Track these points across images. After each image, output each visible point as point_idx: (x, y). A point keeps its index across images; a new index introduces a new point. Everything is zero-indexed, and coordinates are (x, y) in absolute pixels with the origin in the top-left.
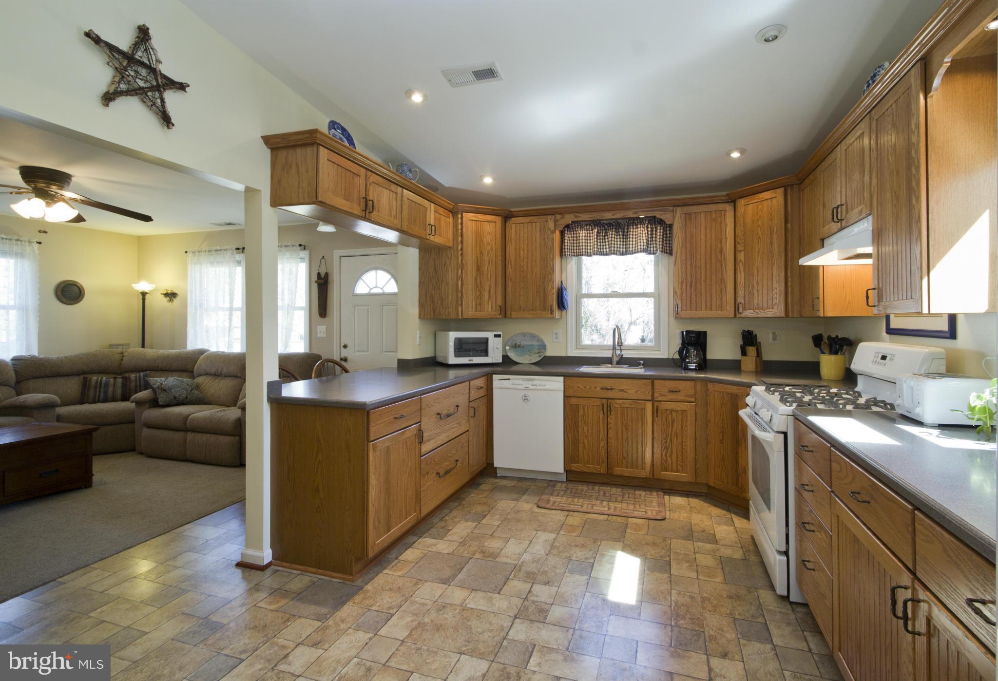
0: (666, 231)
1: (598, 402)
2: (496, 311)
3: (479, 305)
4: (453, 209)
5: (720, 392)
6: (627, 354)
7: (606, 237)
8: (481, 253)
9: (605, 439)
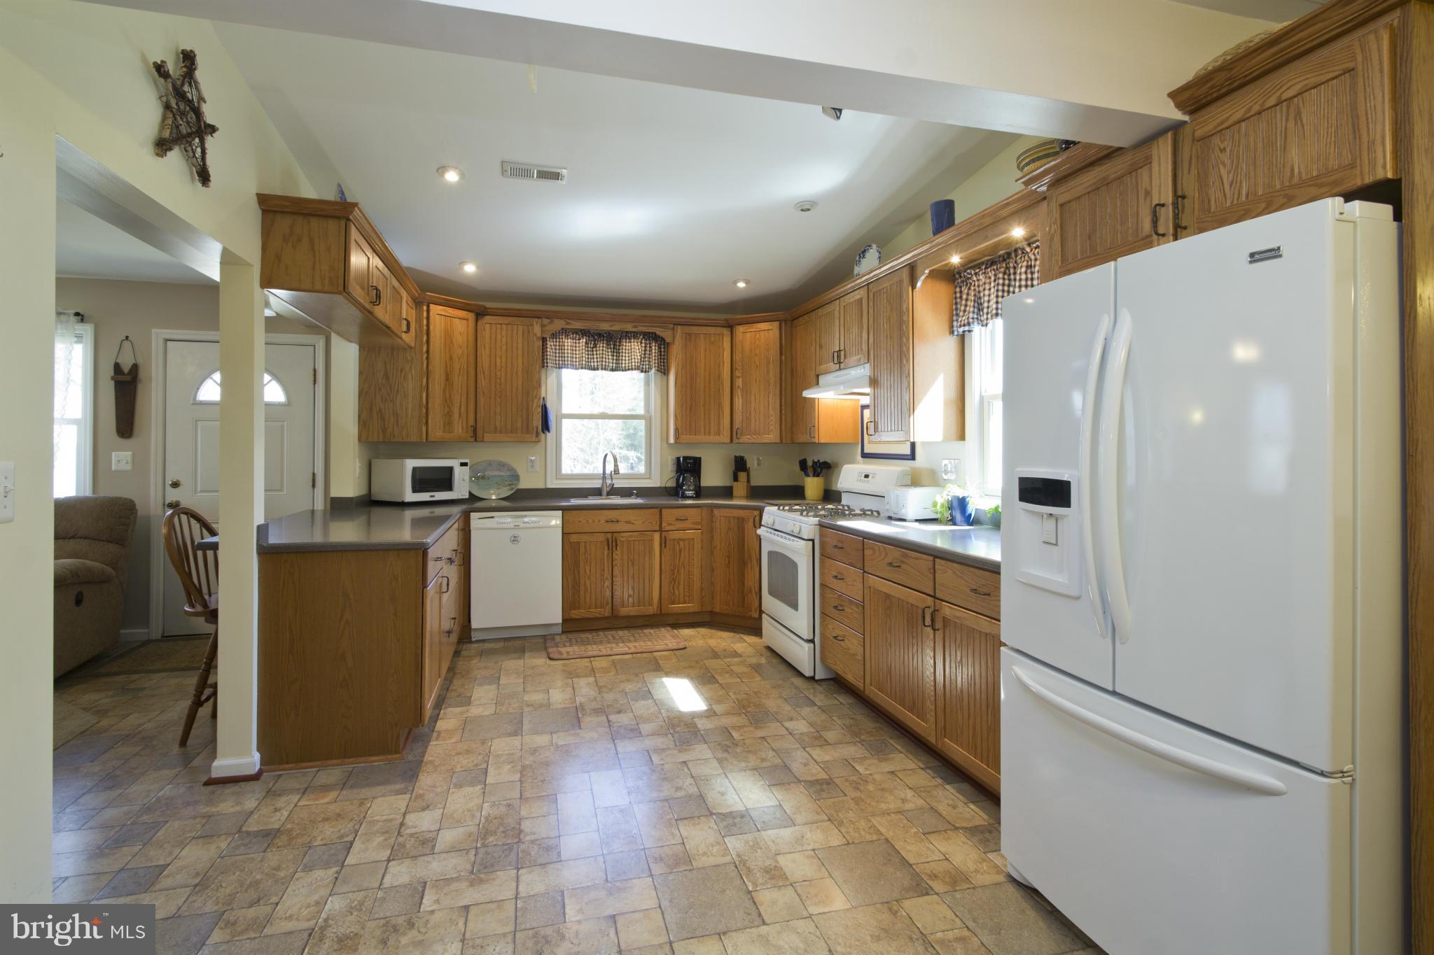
0: (661, 348)
1: (602, 538)
2: (467, 432)
3: (448, 424)
4: (416, 299)
5: (726, 517)
6: (619, 484)
7: (594, 349)
8: (451, 358)
9: (610, 578)
